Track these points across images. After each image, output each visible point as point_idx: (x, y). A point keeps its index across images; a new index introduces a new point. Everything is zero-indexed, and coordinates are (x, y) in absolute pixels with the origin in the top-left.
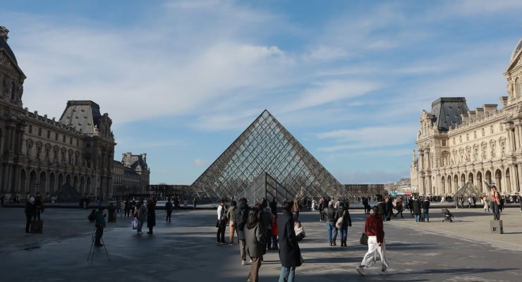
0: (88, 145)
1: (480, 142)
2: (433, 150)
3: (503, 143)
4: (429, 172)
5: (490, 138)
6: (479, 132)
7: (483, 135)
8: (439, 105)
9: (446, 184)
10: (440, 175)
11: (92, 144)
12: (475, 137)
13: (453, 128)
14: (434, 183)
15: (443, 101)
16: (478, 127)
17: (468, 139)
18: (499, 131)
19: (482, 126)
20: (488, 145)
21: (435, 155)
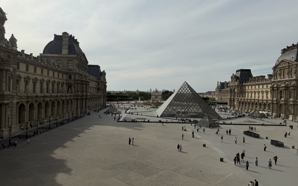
0: (99, 84)
1: (257, 90)
2: (236, 91)
3: (267, 92)
4: (234, 99)
5: (262, 90)
6: (257, 87)
7: (259, 88)
8: (240, 72)
9: (241, 105)
10: (238, 100)
11: (100, 84)
12: (255, 88)
13: (245, 82)
14: (235, 103)
15: (242, 71)
16: (257, 85)
17: (252, 88)
18: (266, 88)
19: (259, 85)
20: (261, 92)
21: (237, 92)
